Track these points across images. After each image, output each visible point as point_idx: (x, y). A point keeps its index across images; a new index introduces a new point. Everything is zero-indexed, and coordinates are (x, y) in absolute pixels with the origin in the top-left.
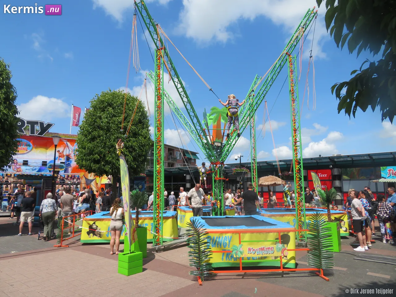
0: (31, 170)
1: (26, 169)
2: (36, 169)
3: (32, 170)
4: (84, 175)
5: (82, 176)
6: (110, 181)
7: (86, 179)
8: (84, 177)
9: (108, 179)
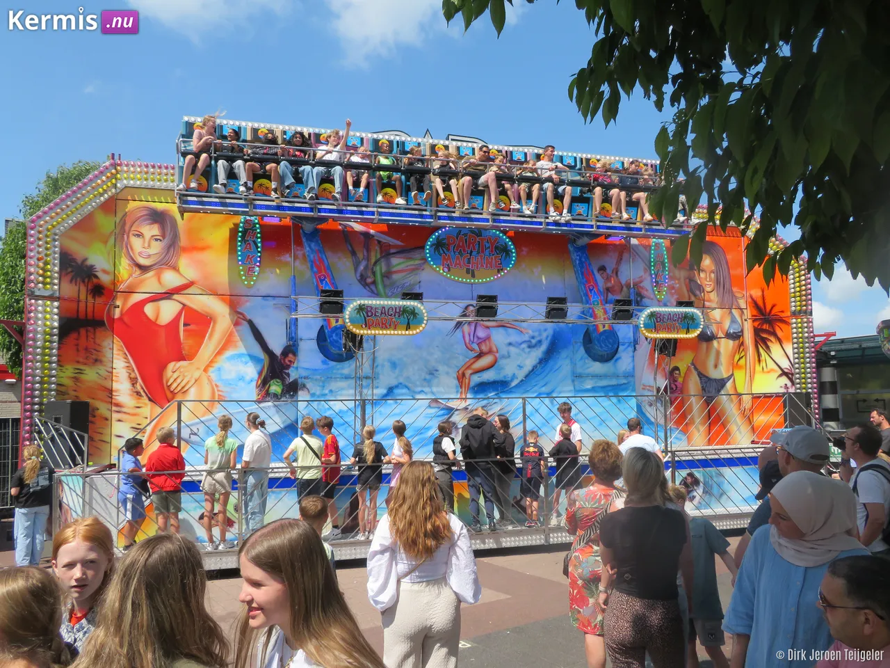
0: (524, 346)
1: (510, 344)
2: (540, 342)
3: (529, 347)
4: (693, 364)
5: (689, 369)
6: (793, 383)
7: (701, 379)
8: (696, 368)
9: (781, 375)
